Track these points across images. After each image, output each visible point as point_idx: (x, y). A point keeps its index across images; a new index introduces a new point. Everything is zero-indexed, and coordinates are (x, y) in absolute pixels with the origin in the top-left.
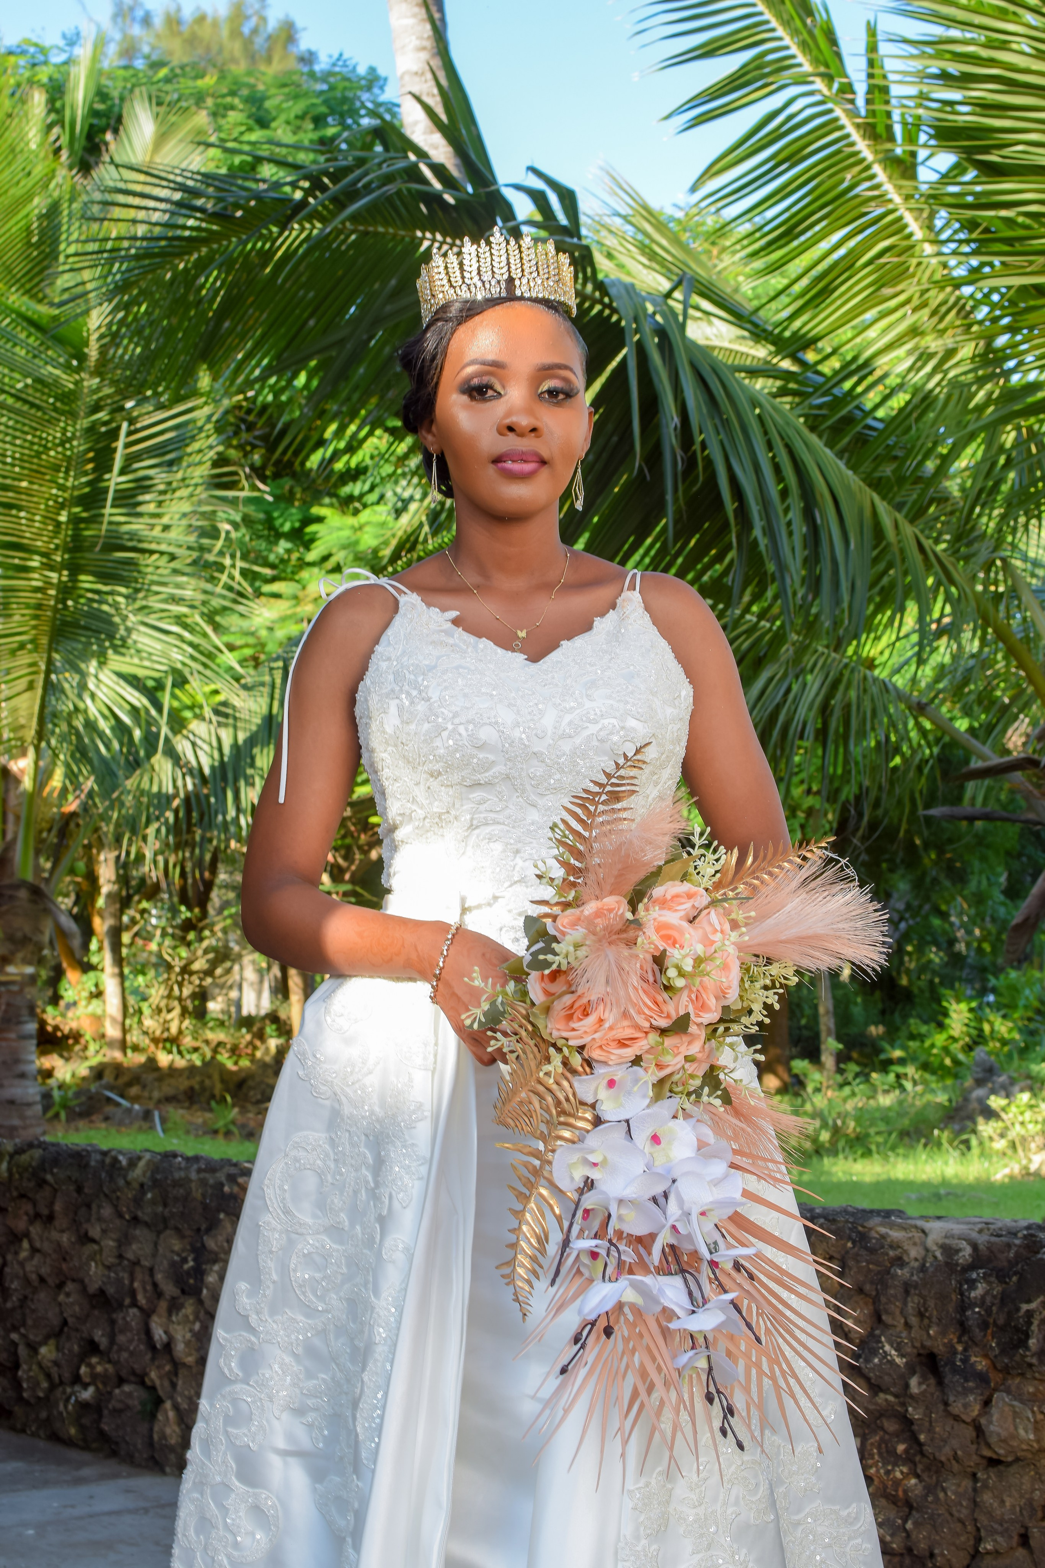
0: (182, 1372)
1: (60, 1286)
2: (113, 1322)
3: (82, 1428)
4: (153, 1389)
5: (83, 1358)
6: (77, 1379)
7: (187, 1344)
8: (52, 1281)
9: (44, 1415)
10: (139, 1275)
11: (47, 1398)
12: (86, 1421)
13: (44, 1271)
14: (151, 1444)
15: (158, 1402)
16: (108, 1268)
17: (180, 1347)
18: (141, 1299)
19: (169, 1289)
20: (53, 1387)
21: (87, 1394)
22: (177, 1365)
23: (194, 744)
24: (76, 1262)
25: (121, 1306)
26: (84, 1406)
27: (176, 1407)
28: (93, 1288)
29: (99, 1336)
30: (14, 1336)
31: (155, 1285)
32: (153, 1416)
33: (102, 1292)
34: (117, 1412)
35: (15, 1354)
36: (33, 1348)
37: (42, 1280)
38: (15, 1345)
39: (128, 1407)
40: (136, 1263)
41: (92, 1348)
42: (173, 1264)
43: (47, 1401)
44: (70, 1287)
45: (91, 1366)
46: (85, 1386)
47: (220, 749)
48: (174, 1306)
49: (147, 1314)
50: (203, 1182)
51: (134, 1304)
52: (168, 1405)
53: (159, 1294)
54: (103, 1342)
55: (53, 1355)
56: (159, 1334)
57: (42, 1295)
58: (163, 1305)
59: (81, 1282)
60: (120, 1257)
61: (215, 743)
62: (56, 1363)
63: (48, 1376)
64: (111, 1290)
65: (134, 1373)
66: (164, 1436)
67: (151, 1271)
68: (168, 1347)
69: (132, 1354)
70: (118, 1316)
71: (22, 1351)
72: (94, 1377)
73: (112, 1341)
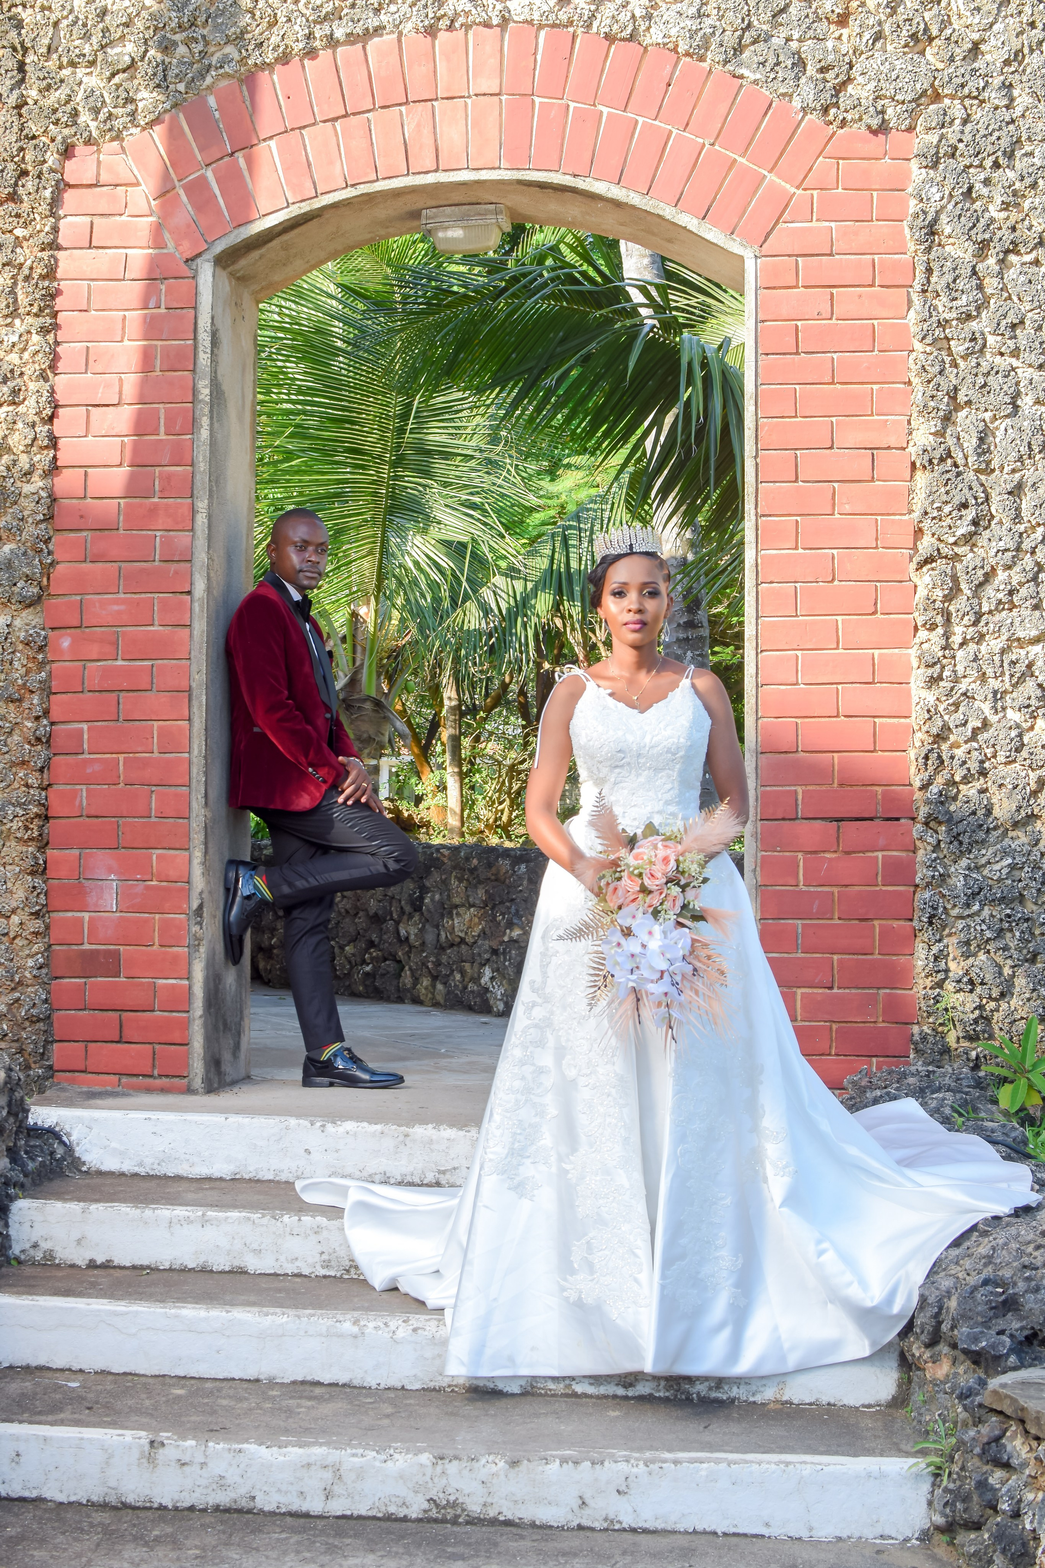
0: (414, 950)
1: (356, 915)
2: (381, 929)
3: (366, 986)
4: (399, 962)
5: (366, 950)
6: (364, 962)
7: (416, 935)
8: (352, 912)
9: (347, 983)
10: (394, 903)
11: (349, 974)
12: (368, 983)
13: (348, 907)
14: (398, 990)
15: (404, 967)
16: (380, 901)
17: (412, 937)
18: (395, 916)
19: (408, 909)
20: (352, 968)
21: (368, 968)
22: (411, 947)
23: (495, 593)
24: (364, 900)
25: (385, 921)
26: (367, 974)
27: (410, 969)
28: (371, 913)
29: (374, 937)
30: (332, 943)
31: (402, 908)
32: (399, 976)
33: (376, 914)
34: (383, 975)
35: (333, 953)
36: (342, 948)
37: (347, 912)
38: (333, 947)
39: (388, 972)
40: (393, 898)
41: (371, 944)
42: (410, 895)
43: (348, 975)
44: (361, 914)
45: (371, 954)
46: (368, 964)
47: (515, 597)
48: (410, 917)
49: (398, 923)
50: (425, 853)
51: (392, 919)
52: (407, 968)
53: (402, 912)
54: (377, 941)
55: (352, 951)
56: (403, 932)
57: (347, 920)
58: (405, 917)
59: (366, 910)
60: (386, 895)
61: (511, 593)
62: (354, 955)
63: (350, 962)
64: (380, 912)
65: (390, 954)
66: (405, 985)
67: (400, 901)
68: (407, 938)
69: (390, 944)
70: (384, 926)
71: (337, 950)
72: (372, 959)
73: (381, 939)
